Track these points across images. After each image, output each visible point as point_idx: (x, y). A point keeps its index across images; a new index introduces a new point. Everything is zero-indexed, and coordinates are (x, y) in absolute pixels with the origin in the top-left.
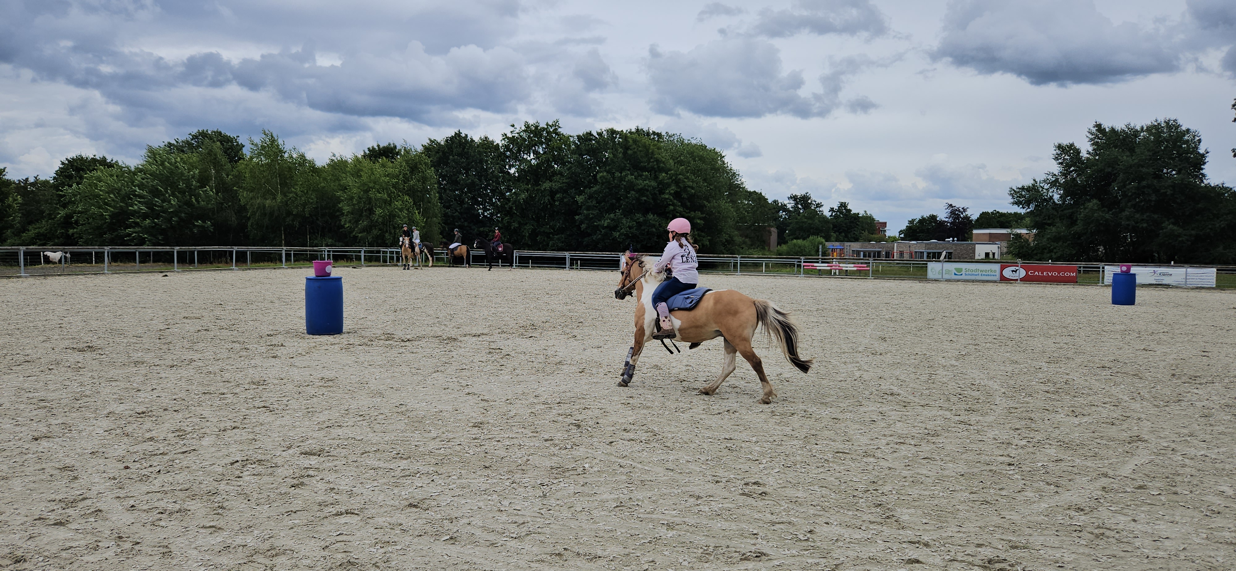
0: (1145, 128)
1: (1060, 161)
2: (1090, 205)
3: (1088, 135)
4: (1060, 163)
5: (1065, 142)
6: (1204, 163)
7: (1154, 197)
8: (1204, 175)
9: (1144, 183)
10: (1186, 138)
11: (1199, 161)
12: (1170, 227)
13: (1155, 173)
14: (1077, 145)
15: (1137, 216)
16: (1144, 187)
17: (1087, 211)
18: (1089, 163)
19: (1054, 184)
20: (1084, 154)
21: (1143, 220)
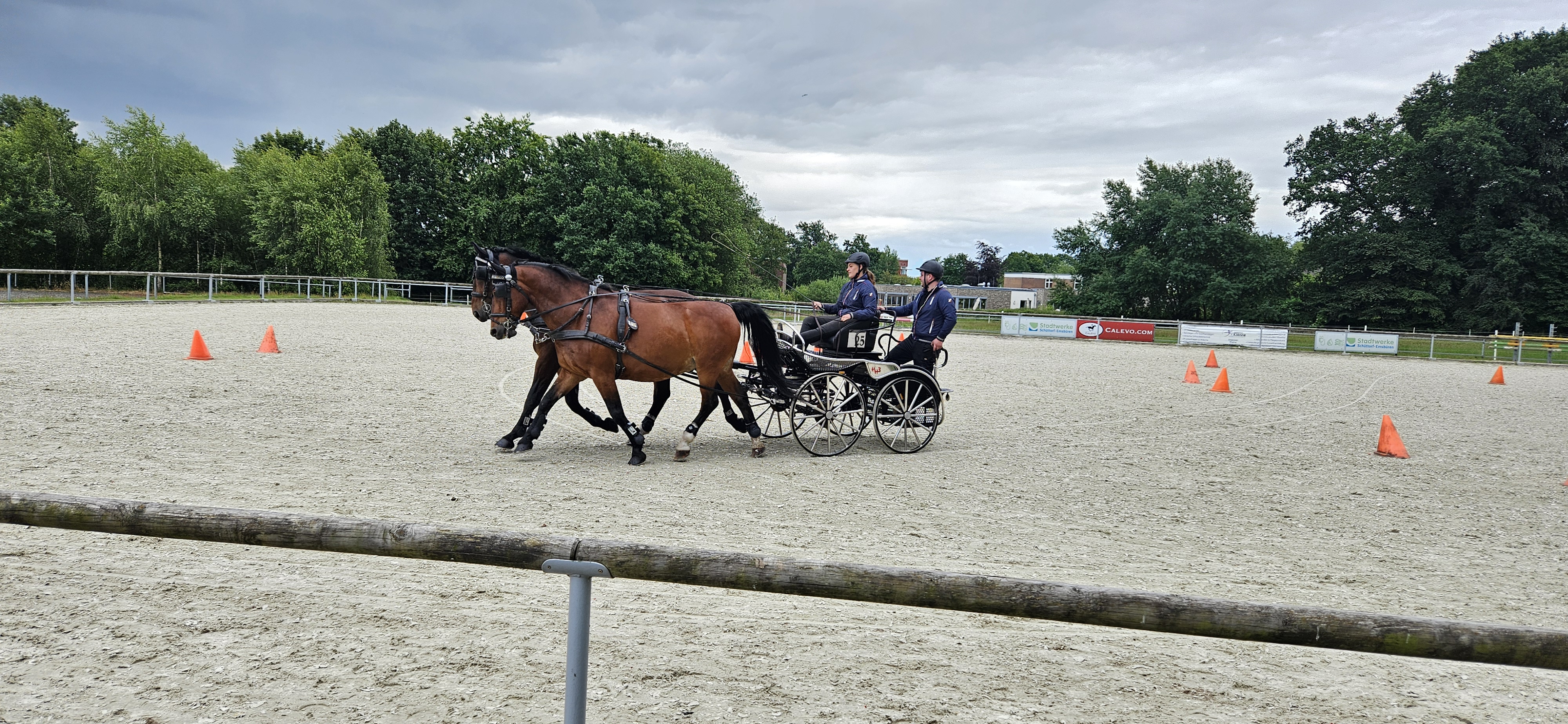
0: (1197, 168)
1: (1110, 200)
2: (1139, 252)
3: (1139, 172)
4: (1111, 203)
5: (1115, 180)
6: (1254, 211)
7: (1203, 246)
8: (1253, 224)
9: (1195, 229)
10: (1237, 182)
11: (1247, 209)
12: (1218, 279)
13: (1205, 220)
14: (1128, 184)
15: (1186, 266)
16: (1194, 234)
17: (1137, 258)
18: (1138, 205)
19: (1102, 226)
20: (1134, 195)
21: (1191, 270)
